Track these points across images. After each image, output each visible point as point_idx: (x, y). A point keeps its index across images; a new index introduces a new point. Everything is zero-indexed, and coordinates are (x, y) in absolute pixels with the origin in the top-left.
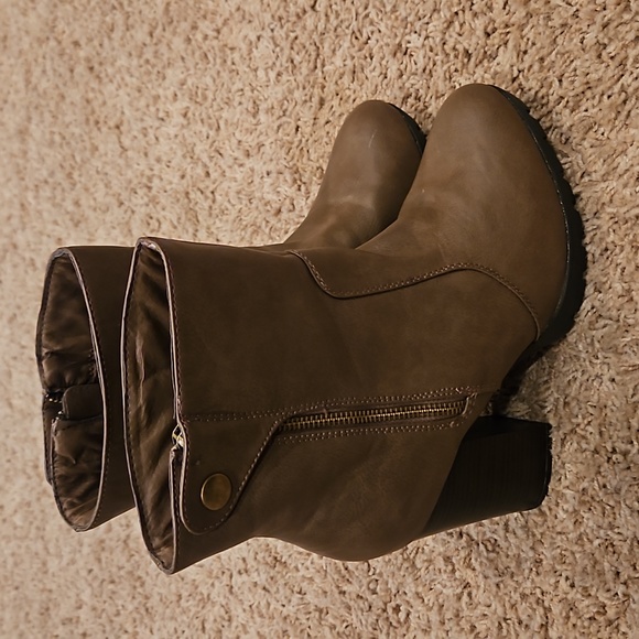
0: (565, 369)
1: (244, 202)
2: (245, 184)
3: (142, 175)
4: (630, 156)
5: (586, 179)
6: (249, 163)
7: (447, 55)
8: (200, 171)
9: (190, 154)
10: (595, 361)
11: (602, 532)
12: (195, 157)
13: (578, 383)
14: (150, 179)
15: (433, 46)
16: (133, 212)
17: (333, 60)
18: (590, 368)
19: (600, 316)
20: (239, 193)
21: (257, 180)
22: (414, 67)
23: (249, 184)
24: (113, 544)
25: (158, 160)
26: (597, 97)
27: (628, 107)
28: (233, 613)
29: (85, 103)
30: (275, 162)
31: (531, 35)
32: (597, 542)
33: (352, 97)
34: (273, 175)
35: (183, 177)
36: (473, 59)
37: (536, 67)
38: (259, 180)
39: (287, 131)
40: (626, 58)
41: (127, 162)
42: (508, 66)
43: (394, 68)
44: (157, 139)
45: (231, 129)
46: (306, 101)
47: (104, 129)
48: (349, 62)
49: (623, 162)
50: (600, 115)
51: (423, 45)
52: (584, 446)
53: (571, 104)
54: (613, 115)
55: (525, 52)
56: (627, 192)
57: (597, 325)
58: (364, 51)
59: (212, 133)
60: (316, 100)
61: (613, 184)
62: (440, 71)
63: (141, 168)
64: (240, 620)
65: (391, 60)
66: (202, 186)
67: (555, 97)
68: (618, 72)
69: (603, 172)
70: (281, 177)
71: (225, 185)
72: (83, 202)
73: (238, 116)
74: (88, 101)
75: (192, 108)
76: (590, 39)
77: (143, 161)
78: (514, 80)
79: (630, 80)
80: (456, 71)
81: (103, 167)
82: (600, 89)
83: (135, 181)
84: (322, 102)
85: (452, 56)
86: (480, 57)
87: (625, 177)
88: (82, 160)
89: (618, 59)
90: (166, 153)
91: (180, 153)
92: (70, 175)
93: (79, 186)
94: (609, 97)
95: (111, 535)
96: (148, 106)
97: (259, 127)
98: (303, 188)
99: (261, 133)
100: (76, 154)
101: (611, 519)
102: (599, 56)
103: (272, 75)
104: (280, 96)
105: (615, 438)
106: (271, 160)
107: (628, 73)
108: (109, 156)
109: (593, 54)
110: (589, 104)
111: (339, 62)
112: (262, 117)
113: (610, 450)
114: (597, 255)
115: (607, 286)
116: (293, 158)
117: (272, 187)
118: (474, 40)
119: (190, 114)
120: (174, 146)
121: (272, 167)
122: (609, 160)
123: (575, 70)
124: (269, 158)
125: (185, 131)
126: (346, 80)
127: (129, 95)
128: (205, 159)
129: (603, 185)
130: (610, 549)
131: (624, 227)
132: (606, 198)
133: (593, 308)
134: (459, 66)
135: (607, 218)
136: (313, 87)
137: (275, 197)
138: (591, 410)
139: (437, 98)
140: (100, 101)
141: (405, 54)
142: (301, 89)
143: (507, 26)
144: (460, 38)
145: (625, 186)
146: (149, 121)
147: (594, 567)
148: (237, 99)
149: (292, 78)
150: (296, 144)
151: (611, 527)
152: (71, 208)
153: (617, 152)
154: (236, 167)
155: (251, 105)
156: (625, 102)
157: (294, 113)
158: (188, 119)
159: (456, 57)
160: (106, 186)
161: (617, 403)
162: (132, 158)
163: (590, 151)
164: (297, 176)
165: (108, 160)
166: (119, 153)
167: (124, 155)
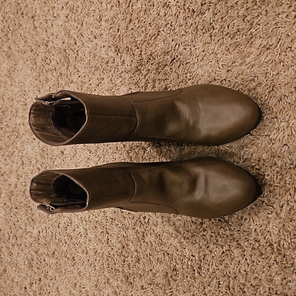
1: (92, 57)
2: (93, 49)
3: (44, 40)
4: (251, 58)
5: (234, 64)
6: (95, 41)
7: (185, 10)
8: (72, 41)
9: (68, 34)
12: (70, 35)
14: (48, 42)
15: (180, 5)
16: (38, 55)
17: (137, 4)
20: (90, 53)
21: (98, 49)
22: (171, 13)
23: (95, 49)
24: (18, 193)
25: (52, 34)
26: (241, 35)
27: (252, 40)
28: (73, 220)
29: (17, 5)
30: (107, 42)
31: (219, 8)
33: (144, 21)
34: (106, 47)
35: (63, 43)
36: (195, 14)
37: (220, 20)
39: (114, 30)
40: (253, 22)
41: (36, 33)
42: (209, 18)
43: (163, 12)
44: (52, 25)
45: (88, 26)
46: (123, 19)
47: (26, 17)
48: (144, 6)
49: (248, 60)
50: (242, 41)
51: (176, 5)
53: (232, 36)
54: (247, 42)
55: (216, 14)
56: (248, 71)
58: (151, 3)
59: (79, 26)
60: (128, 20)
61: (244, 67)
62: (181, 16)
63: (43, 36)
64: (76, 223)
65: (162, 8)
66: (72, 48)
67: (226, 33)
68: (250, 27)
69: (240, 63)
70: (110, 49)
71: (84, 48)
72: (12, 47)
73: (92, 21)
74: (18, 4)
75: (70, 15)
76: (241, 13)
77: (44, 34)
78: (211, 24)
79: (254, 30)
80: (188, 17)
81: (24, 34)
82: (243, 32)
83: (40, 42)
84: (130, 21)
85: (187, 11)
86: (199, 13)
87: (248, 65)
88: (13, 29)
89: (250, 22)
90: (56, 32)
91: (63, 33)
92: (6, 35)
93: (11, 40)
94: (246, 35)
95: (17, 189)
96: (49, 10)
97: (101, 27)
98: (119, 54)
99: (102, 30)
100: (10, 26)
102: (244, 20)
103: (109, 6)
104: (112, 16)
107: (253, 28)
108: (28, 29)
109: (242, 19)
110: (238, 37)
111: (139, 6)
112: (103, 23)
116: (116, 41)
117: (105, 52)
118: (197, 6)
119: (69, 17)
120: (60, 29)
121: (106, 44)
122: (243, 59)
123: (234, 24)
124: (105, 40)
125: (66, 24)
126: (142, 13)
127: (40, 4)
128: (75, 36)
129: (240, 67)
131: (246, 83)
132: (241, 72)
134: (190, 15)
135: (240, 79)
136: (127, 14)
137: (106, 57)
139: (180, 26)
140: (25, 5)
141: (168, 7)
142: (122, 14)
143: (210, 3)
144: (191, 5)
145: (248, 68)
146: (49, 17)
148: (92, 14)
149: (118, 9)
150: (118, 36)
152: (6, 49)
153: (246, 56)
154: (89, 42)
155: (98, 17)
156: (251, 38)
157: (118, 23)
158: (68, 19)
159: (189, 11)
160: (25, 42)
162: (39, 32)
163: (237, 54)
164: (117, 49)
165: (26, 31)
166: (33, 28)
167: (35, 30)
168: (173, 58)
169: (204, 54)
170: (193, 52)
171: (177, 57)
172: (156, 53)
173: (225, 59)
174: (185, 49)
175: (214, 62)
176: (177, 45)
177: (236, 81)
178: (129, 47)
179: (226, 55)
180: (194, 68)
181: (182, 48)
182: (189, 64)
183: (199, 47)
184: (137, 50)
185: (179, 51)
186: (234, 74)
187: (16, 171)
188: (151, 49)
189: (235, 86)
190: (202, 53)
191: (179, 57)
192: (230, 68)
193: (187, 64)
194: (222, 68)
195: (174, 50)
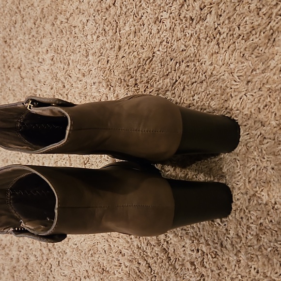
0: (248, 165)
1: (82, 98)
2: (83, 89)
3: (32, 89)
4: (276, 60)
5: (254, 73)
6: (84, 80)
7: (182, 20)
8: (60, 85)
9: (55, 78)
10: (263, 160)
11: (272, 244)
12: (58, 79)
13: (255, 171)
14: (35, 91)
15: (174, 17)
17: (124, 28)
18: (261, 164)
19: (265, 138)
20: (80, 93)
21: (89, 87)
22: (165, 28)
23: (85, 89)
24: (20, 268)
25: (40, 82)
26: (258, 33)
27: (274, 36)
29: (3, 58)
30: (97, 78)
31: (223, 8)
32: (269, 249)
33: (135, 44)
34: (97, 84)
35: (52, 88)
36: (194, 21)
37: (227, 22)
38: (90, 87)
39: (103, 63)
40: (272, 14)
41: (24, 84)
42: (212, 22)
43: (155, 29)
44: (39, 72)
45: (75, 64)
46: (112, 48)
47: (12, 69)
48: (133, 28)
49: (273, 63)
50: (260, 42)
51: (170, 17)
52: (260, 202)
53: (245, 37)
54: (267, 41)
55: (221, 16)
56: (275, 77)
57: (264, 142)
58: (140, 22)
59: (66, 67)
60: (117, 47)
61: (268, 74)
62: (178, 28)
63: (31, 86)
65: (154, 25)
66: (61, 92)
67: (237, 35)
68: (268, 21)
69: (262, 69)
70: (101, 85)
71: (73, 91)
73: (78, 58)
74: (4, 57)
75: (55, 56)
76: (253, 6)
77: (32, 83)
78: (215, 29)
79: (274, 24)
80: (186, 27)
81: (12, 87)
82: (259, 29)
84: (120, 48)
85: (184, 21)
86: (198, 20)
87: (274, 70)
89: (267, 15)
90: (43, 78)
91: (50, 78)
94: (264, 33)
95: (19, 264)
96: (34, 57)
97: (89, 62)
98: (112, 89)
99: (90, 65)
101: (276, 237)
102: (258, 14)
103: (95, 37)
104: (99, 47)
105: (276, 197)
106: (96, 77)
107: (273, 21)
108: (15, 82)
109: (256, 13)
110: (254, 37)
111: (127, 28)
112: (90, 57)
113: (274, 203)
114: (261, 109)
115: (268, 123)
116: (106, 75)
117: (97, 90)
118: (195, 12)
119: (54, 59)
120: (47, 74)
121: (96, 80)
122: (266, 63)
123: (246, 22)
124: (94, 76)
125: (52, 67)
126: (132, 36)
127: (24, 53)
128: (63, 79)
129: (263, 75)
130: (276, 252)
131: (274, 94)
132: (265, 81)
133: (261, 134)
134: (188, 25)
135: (266, 90)
136: (115, 41)
137: (98, 94)
138: (262, 184)
139: (177, 41)
140: (10, 57)
141: (160, 22)
142: (109, 42)
143: (211, 4)
144: (187, 12)
145: (274, 74)
146: (34, 64)
147: (269, 262)
148: (78, 50)
149: (105, 38)
150: (108, 68)
151: (276, 241)
153: (270, 59)
154: (78, 81)
155: (85, 52)
156: (272, 34)
157: (106, 54)
158: (54, 61)
159: (186, 20)
160: (14, 96)
161: (276, 180)
162: (27, 82)
163: (256, 59)
164: (108, 83)
165: (14, 84)
166: (20, 80)
167: (22, 81)
168: (174, 81)
169: (212, 67)
170: (198, 68)
171: (179, 78)
172: (154, 79)
173: (241, 68)
174: (188, 66)
175: (227, 74)
176: (178, 64)
177: (261, 93)
178: (122, 78)
179: (242, 63)
180: (203, 87)
181: (183, 65)
182: (195, 85)
183: (204, 60)
184: (131, 80)
185: (180, 71)
186: (257, 85)
187: (17, 242)
188: (146, 75)
189: (261, 101)
190: (209, 67)
191: (182, 77)
192: (249, 78)
193: (192, 84)
194: (238, 80)
195: (175, 71)
